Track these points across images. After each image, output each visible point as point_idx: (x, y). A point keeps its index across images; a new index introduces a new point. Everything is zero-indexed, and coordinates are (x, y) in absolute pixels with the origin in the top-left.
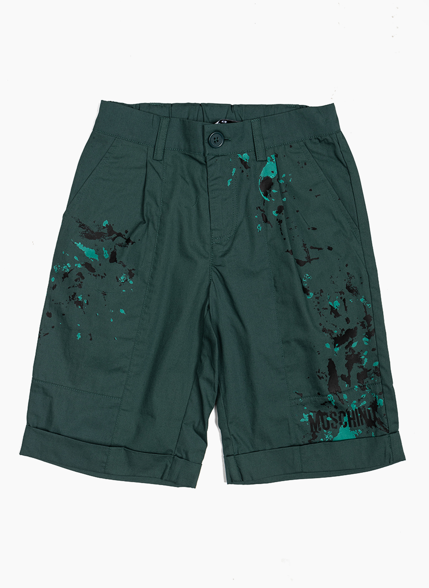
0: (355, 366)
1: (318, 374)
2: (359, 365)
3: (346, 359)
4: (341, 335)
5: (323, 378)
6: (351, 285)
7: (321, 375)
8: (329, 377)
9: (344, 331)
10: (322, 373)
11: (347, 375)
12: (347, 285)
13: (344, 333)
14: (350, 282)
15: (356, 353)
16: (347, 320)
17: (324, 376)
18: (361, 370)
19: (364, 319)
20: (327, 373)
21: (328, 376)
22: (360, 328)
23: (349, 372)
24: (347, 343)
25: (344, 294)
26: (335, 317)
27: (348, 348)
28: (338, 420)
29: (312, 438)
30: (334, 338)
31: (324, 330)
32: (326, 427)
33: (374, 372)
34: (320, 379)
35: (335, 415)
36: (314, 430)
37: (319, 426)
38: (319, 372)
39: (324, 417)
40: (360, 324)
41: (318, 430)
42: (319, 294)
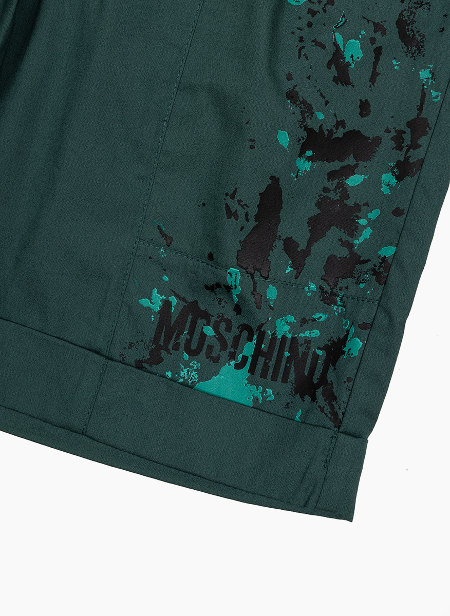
0: (334, 233)
1: (229, 201)
2: (346, 238)
3: (318, 204)
4: (331, 132)
5: (237, 219)
6: (413, 22)
7: (234, 206)
8: (252, 223)
9: (344, 127)
10: (239, 201)
11: (302, 246)
12: (401, 15)
13: (340, 133)
14: (412, 13)
15: (350, 202)
16: (364, 108)
17: (241, 212)
18: (343, 252)
19: (409, 124)
20: (253, 211)
21: (252, 219)
22: (388, 143)
23: (310, 242)
24: (336, 165)
25: (384, 33)
26: (335, 80)
27: (336, 181)
28: (230, 343)
29: (147, 357)
30: (310, 131)
31: (292, 96)
32: (194, 346)
33: (374, 270)
34: (229, 217)
35: (228, 329)
36: (161, 343)
37: (178, 338)
38: (233, 197)
39: (199, 321)
40: (393, 134)
41: (170, 347)
42: (322, 5)
